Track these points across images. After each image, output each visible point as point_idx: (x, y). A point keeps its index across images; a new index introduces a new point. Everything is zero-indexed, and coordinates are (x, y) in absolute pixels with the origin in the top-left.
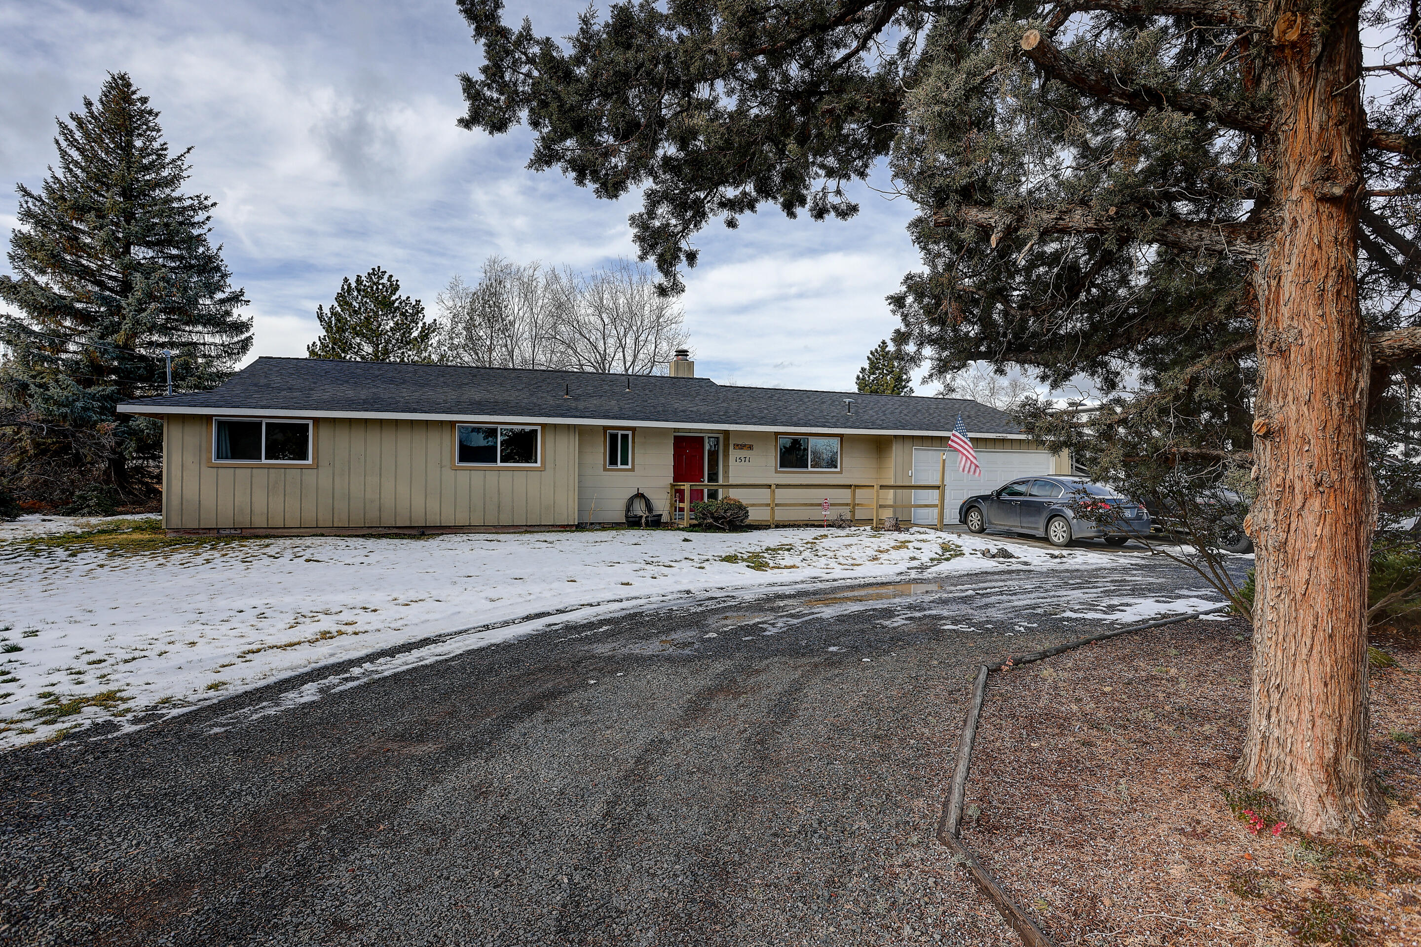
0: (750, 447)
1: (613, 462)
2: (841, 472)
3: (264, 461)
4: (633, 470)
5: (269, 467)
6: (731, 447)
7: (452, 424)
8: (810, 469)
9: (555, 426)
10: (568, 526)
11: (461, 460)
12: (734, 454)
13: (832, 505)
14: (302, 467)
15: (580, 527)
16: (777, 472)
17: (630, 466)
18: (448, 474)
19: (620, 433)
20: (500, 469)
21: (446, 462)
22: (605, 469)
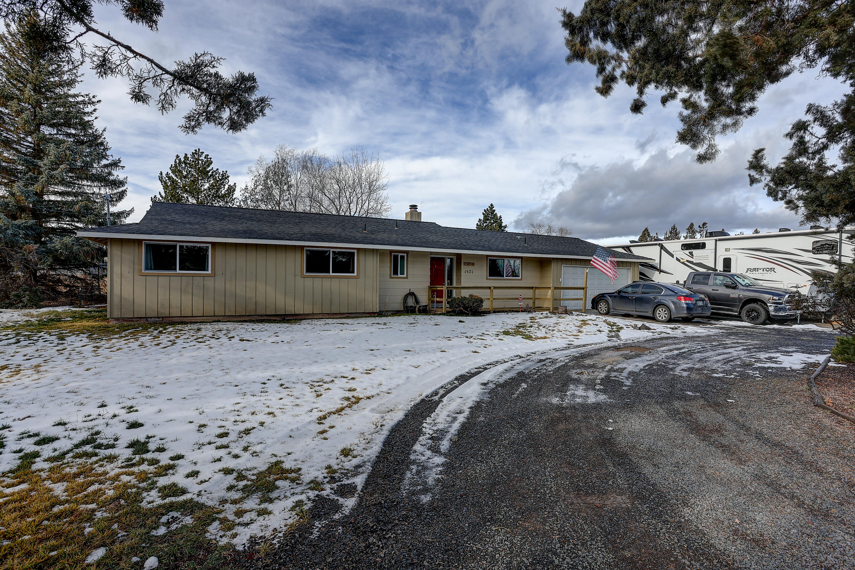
0: (473, 264)
1: (396, 273)
2: (521, 279)
3: (178, 271)
4: (407, 278)
5: (182, 276)
6: (462, 264)
7: (302, 247)
8: (505, 278)
9: (365, 250)
10: (373, 313)
11: (308, 271)
12: (464, 268)
13: (524, 299)
14: (204, 276)
15: (380, 314)
16: (487, 279)
17: (405, 276)
18: (300, 281)
19: (400, 254)
20: (332, 277)
21: (298, 272)
22: (391, 277)
